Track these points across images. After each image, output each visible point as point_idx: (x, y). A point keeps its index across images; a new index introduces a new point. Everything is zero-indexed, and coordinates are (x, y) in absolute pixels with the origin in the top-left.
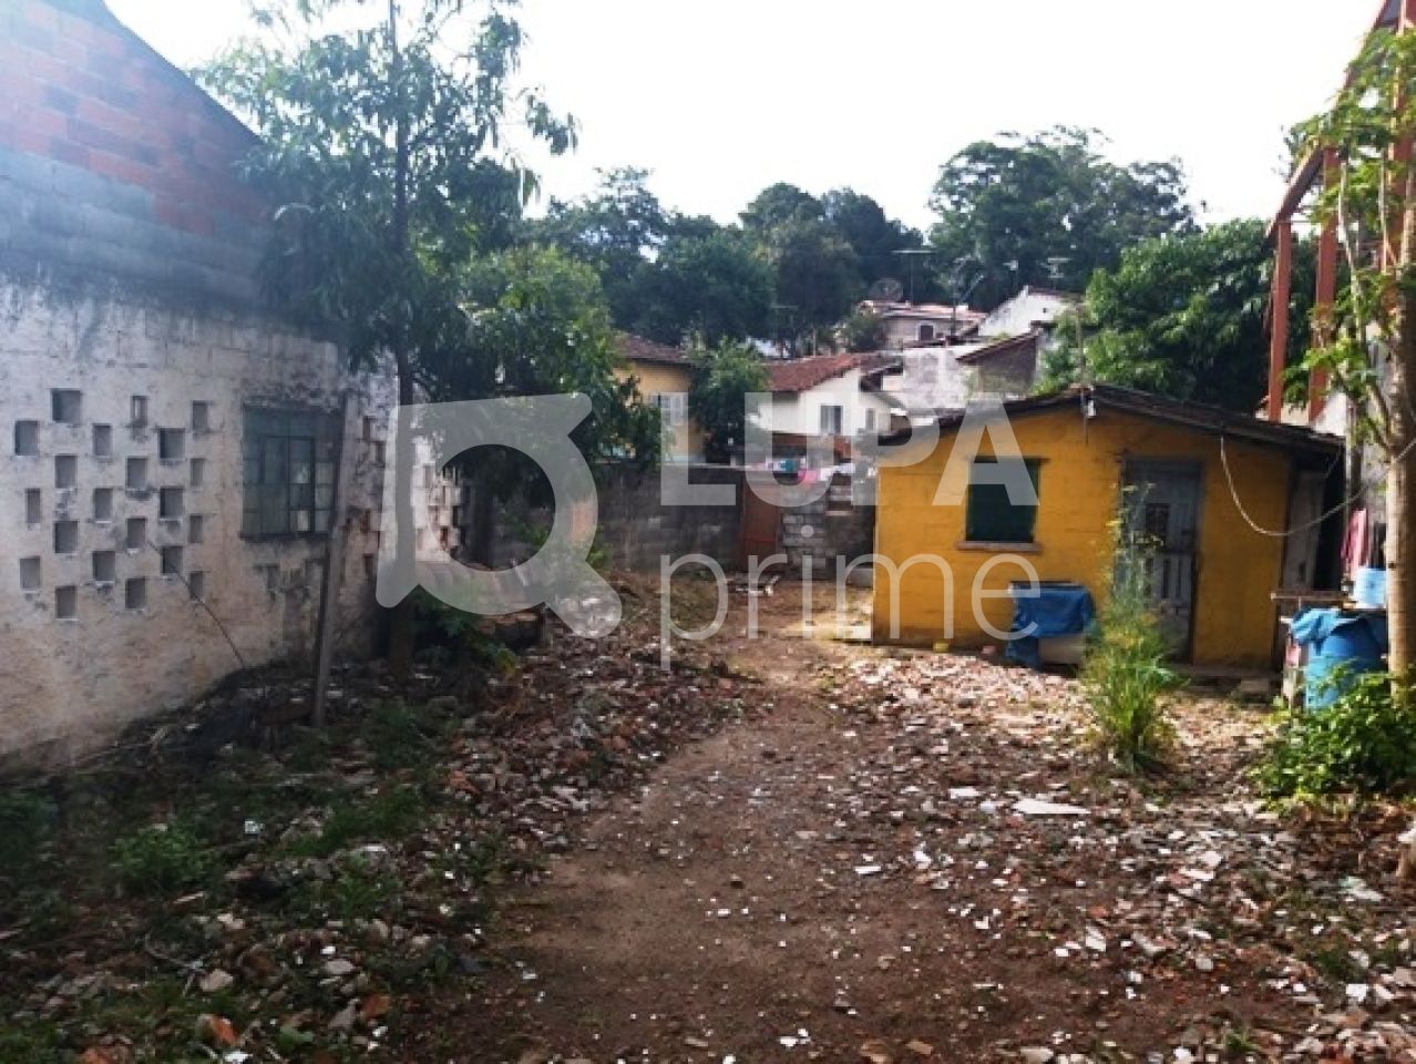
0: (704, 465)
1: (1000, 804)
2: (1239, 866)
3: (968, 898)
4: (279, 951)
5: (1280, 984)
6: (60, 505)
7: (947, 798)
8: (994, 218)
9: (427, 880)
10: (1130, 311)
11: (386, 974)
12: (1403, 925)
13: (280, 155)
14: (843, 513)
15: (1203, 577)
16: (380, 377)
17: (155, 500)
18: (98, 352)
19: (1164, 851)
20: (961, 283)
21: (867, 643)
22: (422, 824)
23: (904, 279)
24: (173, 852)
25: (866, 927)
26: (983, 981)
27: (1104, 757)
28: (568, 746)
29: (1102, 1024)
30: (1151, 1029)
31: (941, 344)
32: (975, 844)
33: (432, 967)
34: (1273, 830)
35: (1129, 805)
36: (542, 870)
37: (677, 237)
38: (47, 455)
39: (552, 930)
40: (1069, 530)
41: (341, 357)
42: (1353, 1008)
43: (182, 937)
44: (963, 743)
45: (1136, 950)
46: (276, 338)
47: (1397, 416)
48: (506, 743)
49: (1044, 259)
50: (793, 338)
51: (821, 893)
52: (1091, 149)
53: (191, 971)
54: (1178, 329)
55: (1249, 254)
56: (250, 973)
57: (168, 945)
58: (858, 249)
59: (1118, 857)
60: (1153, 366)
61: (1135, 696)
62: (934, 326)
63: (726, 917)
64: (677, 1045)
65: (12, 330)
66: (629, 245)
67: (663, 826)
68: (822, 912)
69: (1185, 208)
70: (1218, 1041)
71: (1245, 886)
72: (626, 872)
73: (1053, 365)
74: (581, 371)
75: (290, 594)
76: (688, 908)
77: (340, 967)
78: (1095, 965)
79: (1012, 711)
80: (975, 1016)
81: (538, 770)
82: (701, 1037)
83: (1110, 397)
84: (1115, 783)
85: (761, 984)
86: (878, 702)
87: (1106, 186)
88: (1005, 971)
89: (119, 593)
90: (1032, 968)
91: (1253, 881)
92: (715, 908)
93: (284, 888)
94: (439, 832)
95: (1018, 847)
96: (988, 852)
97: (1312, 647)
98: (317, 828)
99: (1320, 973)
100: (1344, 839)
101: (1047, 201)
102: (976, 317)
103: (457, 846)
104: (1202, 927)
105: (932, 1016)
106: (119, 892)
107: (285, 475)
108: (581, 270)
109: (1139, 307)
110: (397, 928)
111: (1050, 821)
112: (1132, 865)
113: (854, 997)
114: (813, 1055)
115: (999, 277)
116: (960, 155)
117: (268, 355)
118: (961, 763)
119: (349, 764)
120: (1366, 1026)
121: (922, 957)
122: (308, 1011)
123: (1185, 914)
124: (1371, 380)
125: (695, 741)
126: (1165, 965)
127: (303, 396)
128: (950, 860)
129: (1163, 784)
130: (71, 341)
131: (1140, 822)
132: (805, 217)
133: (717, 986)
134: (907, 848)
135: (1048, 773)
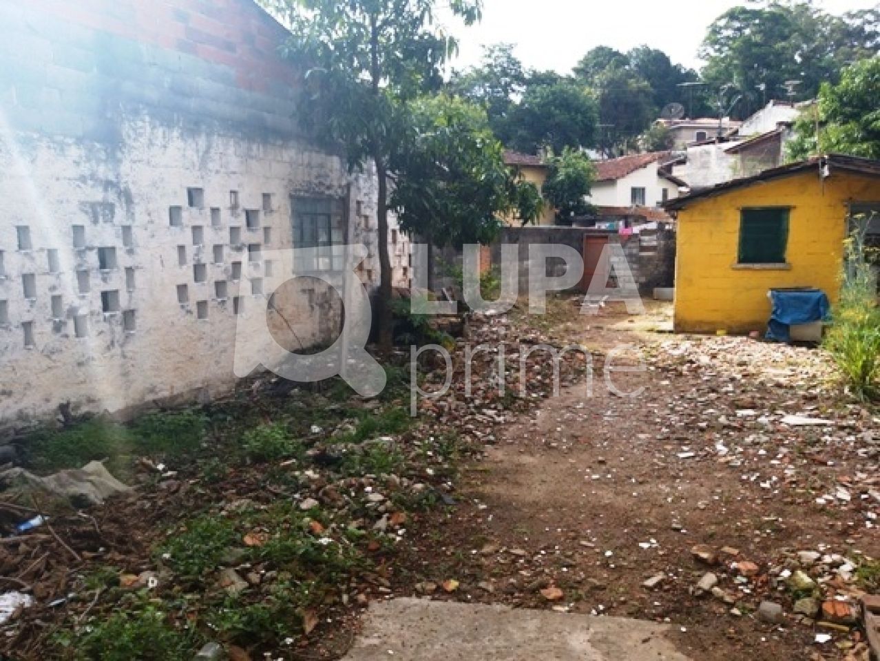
0: (554, 227)
1: (772, 418)
3: (755, 471)
4: (342, 488)
6: (196, 255)
7: (735, 415)
8: (746, 57)
9: (418, 455)
10: (848, 109)
11: (401, 502)
13: (305, 40)
14: (650, 254)
16: (365, 176)
17: (246, 251)
18: (211, 166)
20: (725, 103)
21: (671, 332)
22: (410, 428)
23: (684, 103)
24: (276, 439)
25: (688, 486)
26: (769, 516)
27: (842, 391)
28: (489, 388)
29: (850, 541)
31: (713, 142)
32: (757, 440)
33: (427, 499)
35: (861, 418)
36: (482, 453)
37: (534, 86)
38: (187, 226)
39: (493, 484)
40: (809, 254)
41: (342, 163)
43: (286, 482)
44: (742, 385)
45: (872, 500)
46: (306, 154)
49: (783, 83)
50: (610, 147)
51: (657, 467)
52: (815, 5)
53: (294, 499)
56: (326, 499)
57: (280, 487)
58: (652, 85)
59: (856, 448)
60: (865, 146)
61: (863, 351)
62: (707, 132)
63: (597, 480)
64: (576, 545)
65: (163, 154)
66: (503, 94)
67: (552, 431)
68: (659, 477)
72: (532, 455)
73: (793, 150)
74: (486, 163)
75: (321, 306)
76: (573, 474)
77: (377, 497)
78: (844, 508)
79: (774, 367)
80: (765, 535)
81: (472, 400)
82: (590, 541)
83: (839, 162)
84: (850, 407)
85: (623, 515)
86: (682, 364)
87: (826, 30)
88: (783, 511)
89: (230, 304)
90: (801, 510)
92: (589, 475)
93: (339, 458)
94: (421, 431)
95: (787, 442)
96: (765, 445)
98: (353, 430)
101: (783, 44)
102: (735, 125)
103: (432, 439)
105: (737, 534)
106: (249, 461)
107: (314, 236)
108: (475, 109)
109: (853, 107)
110: (404, 479)
111: (807, 428)
112: (865, 453)
113: (684, 521)
114: (661, 553)
115: (751, 97)
116: (722, 17)
117: (302, 165)
118: (743, 397)
121: (726, 503)
122: (361, 520)
125: (565, 387)
127: (322, 189)
128: (740, 449)
130: (195, 158)
131: (869, 428)
132: (617, 67)
133: (597, 515)
134: (711, 442)
135: (802, 401)
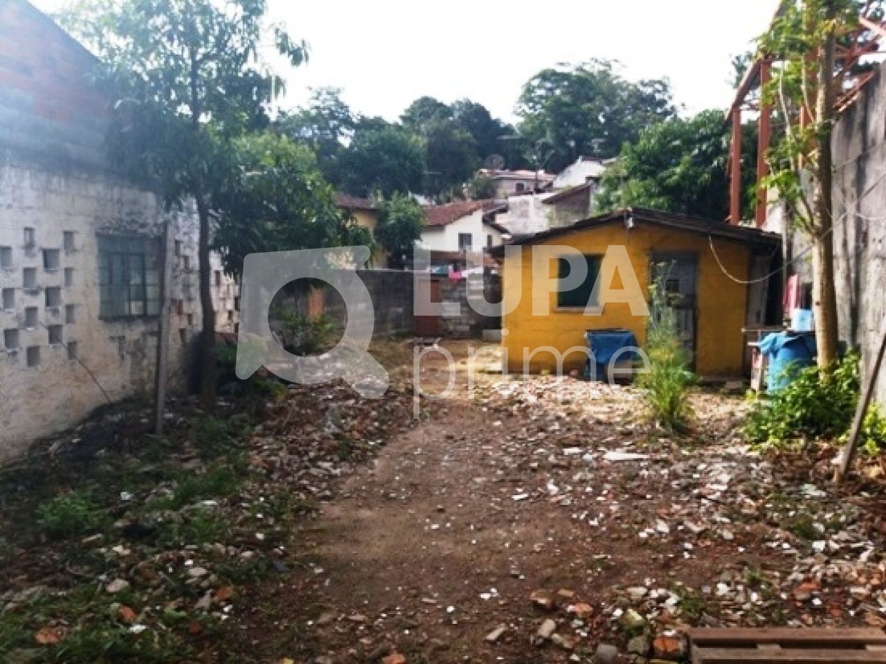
0: (387, 270)
1: (595, 455)
2: (741, 481)
3: (584, 508)
4: (157, 564)
5: (774, 545)
7: (562, 454)
8: (557, 115)
9: (246, 519)
10: (646, 167)
11: (228, 574)
12: (840, 508)
13: (115, 69)
15: (701, 322)
16: (185, 214)
17: (42, 296)
19: (696, 476)
20: (540, 157)
21: (500, 373)
22: (237, 488)
23: (505, 155)
24: (78, 511)
25: (524, 529)
26: (598, 554)
27: (653, 426)
28: (324, 438)
29: (672, 573)
30: (701, 574)
31: (531, 193)
32: (584, 478)
33: (257, 568)
34: (758, 461)
35: (672, 451)
36: (317, 510)
37: (363, 130)
39: (329, 544)
41: (158, 200)
42: (818, 554)
43: (90, 562)
44: (567, 423)
45: (687, 531)
46: (116, 189)
47: (818, 214)
48: (284, 438)
49: (589, 140)
50: (438, 193)
51: (494, 512)
52: (614, 72)
53: (100, 581)
54: (675, 177)
55: (715, 131)
56: (139, 579)
57: (82, 568)
58: (475, 137)
59: (670, 480)
60: (661, 200)
61: (670, 388)
62: (525, 183)
63: (437, 529)
64: (417, 604)
66: (331, 136)
67: (390, 481)
68: (496, 522)
69: (672, 108)
70: (743, 577)
71: (746, 492)
72: (370, 508)
73: (600, 202)
74: (316, 205)
75: (133, 355)
76: (413, 526)
77: (198, 571)
78: (664, 540)
79: (594, 405)
80: (596, 574)
81: (307, 453)
82: (431, 597)
83: (641, 214)
84: (662, 440)
85: (464, 566)
86: (512, 404)
87: (625, 95)
88: (611, 548)
89: (22, 356)
90: (626, 545)
91: (750, 489)
92: (429, 525)
93: (154, 529)
94: (249, 491)
95: (610, 478)
96: (591, 483)
97: (771, 355)
98: (170, 494)
99: (797, 536)
100: (800, 463)
101: (589, 105)
102: (550, 177)
103: (262, 499)
104: (724, 515)
105: (571, 575)
106: (44, 539)
107: (126, 280)
108: (304, 150)
109: (651, 165)
110: (231, 548)
111: (627, 463)
112: (678, 485)
113: (522, 567)
114: (501, 602)
115: (563, 152)
116: (535, 78)
117: (111, 201)
118: (568, 435)
119: (183, 457)
120: (827, 562)
121: (561, 543)
122: (180, 599)
123: (713, 509)
124: (801, 194)
125: (403, 432)
126: (705, 538)
127: (135, 226)
128: (569, 488)
129: (689, 440)
131: (679, 460)
132: (442, 117)
133: (437, 568)
134: (543, 483)
135: (621, 437)
